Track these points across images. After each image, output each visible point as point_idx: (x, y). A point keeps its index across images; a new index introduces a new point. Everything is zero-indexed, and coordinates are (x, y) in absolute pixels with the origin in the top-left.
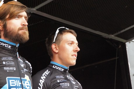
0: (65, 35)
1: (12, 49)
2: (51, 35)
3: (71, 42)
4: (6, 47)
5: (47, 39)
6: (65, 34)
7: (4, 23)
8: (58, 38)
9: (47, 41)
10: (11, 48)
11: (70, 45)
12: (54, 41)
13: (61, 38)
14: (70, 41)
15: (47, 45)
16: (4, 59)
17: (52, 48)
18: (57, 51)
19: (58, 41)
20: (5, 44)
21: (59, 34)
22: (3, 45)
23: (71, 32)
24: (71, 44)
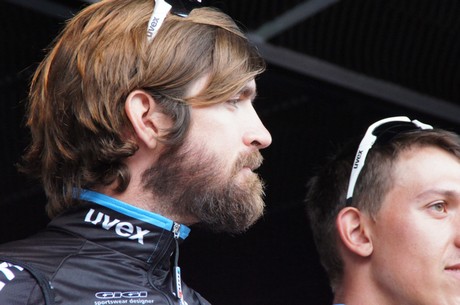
0: (408, 158)
2: (334, 158)
3: (440, 199)
4: (121, 234)
5: (314, 181)
6: (408, 152)
8: (369, 176)
9: (311, 191)
11: (434, 210)
12: (350, 194)
13: (385, 174)
14: (436, 192)
15: (313, 215)
17: (336, 231)
18: (365, 249)
19: (373, 191)
21: (378, 155)
22: (105, 224)
23: (443, 145)
24: (438, 206)
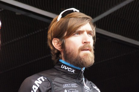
1: (76, 74)
4: (69, 71)
7: (62, 42)
10: (75, 72)
16: (66, 86)
20: (68, 68)
22: (65, 68)
